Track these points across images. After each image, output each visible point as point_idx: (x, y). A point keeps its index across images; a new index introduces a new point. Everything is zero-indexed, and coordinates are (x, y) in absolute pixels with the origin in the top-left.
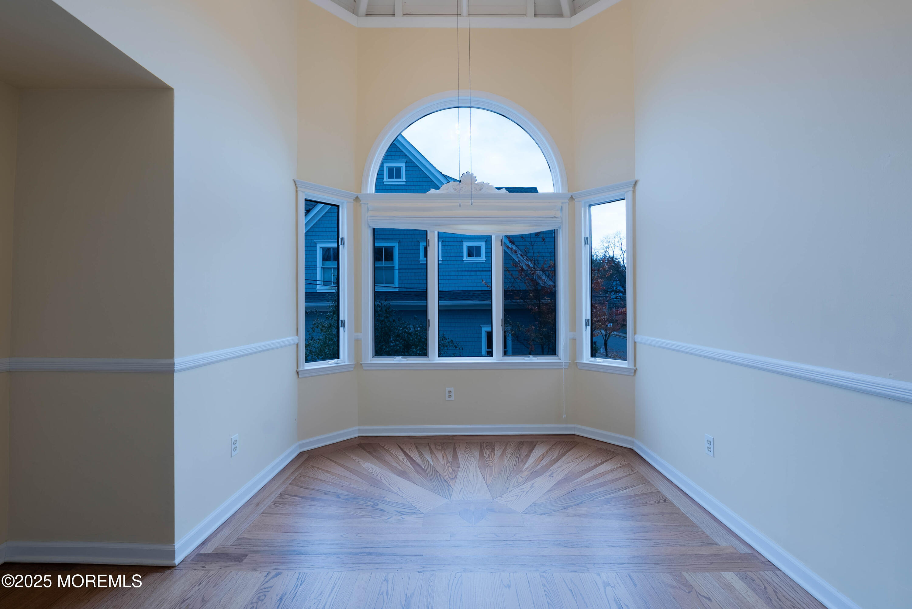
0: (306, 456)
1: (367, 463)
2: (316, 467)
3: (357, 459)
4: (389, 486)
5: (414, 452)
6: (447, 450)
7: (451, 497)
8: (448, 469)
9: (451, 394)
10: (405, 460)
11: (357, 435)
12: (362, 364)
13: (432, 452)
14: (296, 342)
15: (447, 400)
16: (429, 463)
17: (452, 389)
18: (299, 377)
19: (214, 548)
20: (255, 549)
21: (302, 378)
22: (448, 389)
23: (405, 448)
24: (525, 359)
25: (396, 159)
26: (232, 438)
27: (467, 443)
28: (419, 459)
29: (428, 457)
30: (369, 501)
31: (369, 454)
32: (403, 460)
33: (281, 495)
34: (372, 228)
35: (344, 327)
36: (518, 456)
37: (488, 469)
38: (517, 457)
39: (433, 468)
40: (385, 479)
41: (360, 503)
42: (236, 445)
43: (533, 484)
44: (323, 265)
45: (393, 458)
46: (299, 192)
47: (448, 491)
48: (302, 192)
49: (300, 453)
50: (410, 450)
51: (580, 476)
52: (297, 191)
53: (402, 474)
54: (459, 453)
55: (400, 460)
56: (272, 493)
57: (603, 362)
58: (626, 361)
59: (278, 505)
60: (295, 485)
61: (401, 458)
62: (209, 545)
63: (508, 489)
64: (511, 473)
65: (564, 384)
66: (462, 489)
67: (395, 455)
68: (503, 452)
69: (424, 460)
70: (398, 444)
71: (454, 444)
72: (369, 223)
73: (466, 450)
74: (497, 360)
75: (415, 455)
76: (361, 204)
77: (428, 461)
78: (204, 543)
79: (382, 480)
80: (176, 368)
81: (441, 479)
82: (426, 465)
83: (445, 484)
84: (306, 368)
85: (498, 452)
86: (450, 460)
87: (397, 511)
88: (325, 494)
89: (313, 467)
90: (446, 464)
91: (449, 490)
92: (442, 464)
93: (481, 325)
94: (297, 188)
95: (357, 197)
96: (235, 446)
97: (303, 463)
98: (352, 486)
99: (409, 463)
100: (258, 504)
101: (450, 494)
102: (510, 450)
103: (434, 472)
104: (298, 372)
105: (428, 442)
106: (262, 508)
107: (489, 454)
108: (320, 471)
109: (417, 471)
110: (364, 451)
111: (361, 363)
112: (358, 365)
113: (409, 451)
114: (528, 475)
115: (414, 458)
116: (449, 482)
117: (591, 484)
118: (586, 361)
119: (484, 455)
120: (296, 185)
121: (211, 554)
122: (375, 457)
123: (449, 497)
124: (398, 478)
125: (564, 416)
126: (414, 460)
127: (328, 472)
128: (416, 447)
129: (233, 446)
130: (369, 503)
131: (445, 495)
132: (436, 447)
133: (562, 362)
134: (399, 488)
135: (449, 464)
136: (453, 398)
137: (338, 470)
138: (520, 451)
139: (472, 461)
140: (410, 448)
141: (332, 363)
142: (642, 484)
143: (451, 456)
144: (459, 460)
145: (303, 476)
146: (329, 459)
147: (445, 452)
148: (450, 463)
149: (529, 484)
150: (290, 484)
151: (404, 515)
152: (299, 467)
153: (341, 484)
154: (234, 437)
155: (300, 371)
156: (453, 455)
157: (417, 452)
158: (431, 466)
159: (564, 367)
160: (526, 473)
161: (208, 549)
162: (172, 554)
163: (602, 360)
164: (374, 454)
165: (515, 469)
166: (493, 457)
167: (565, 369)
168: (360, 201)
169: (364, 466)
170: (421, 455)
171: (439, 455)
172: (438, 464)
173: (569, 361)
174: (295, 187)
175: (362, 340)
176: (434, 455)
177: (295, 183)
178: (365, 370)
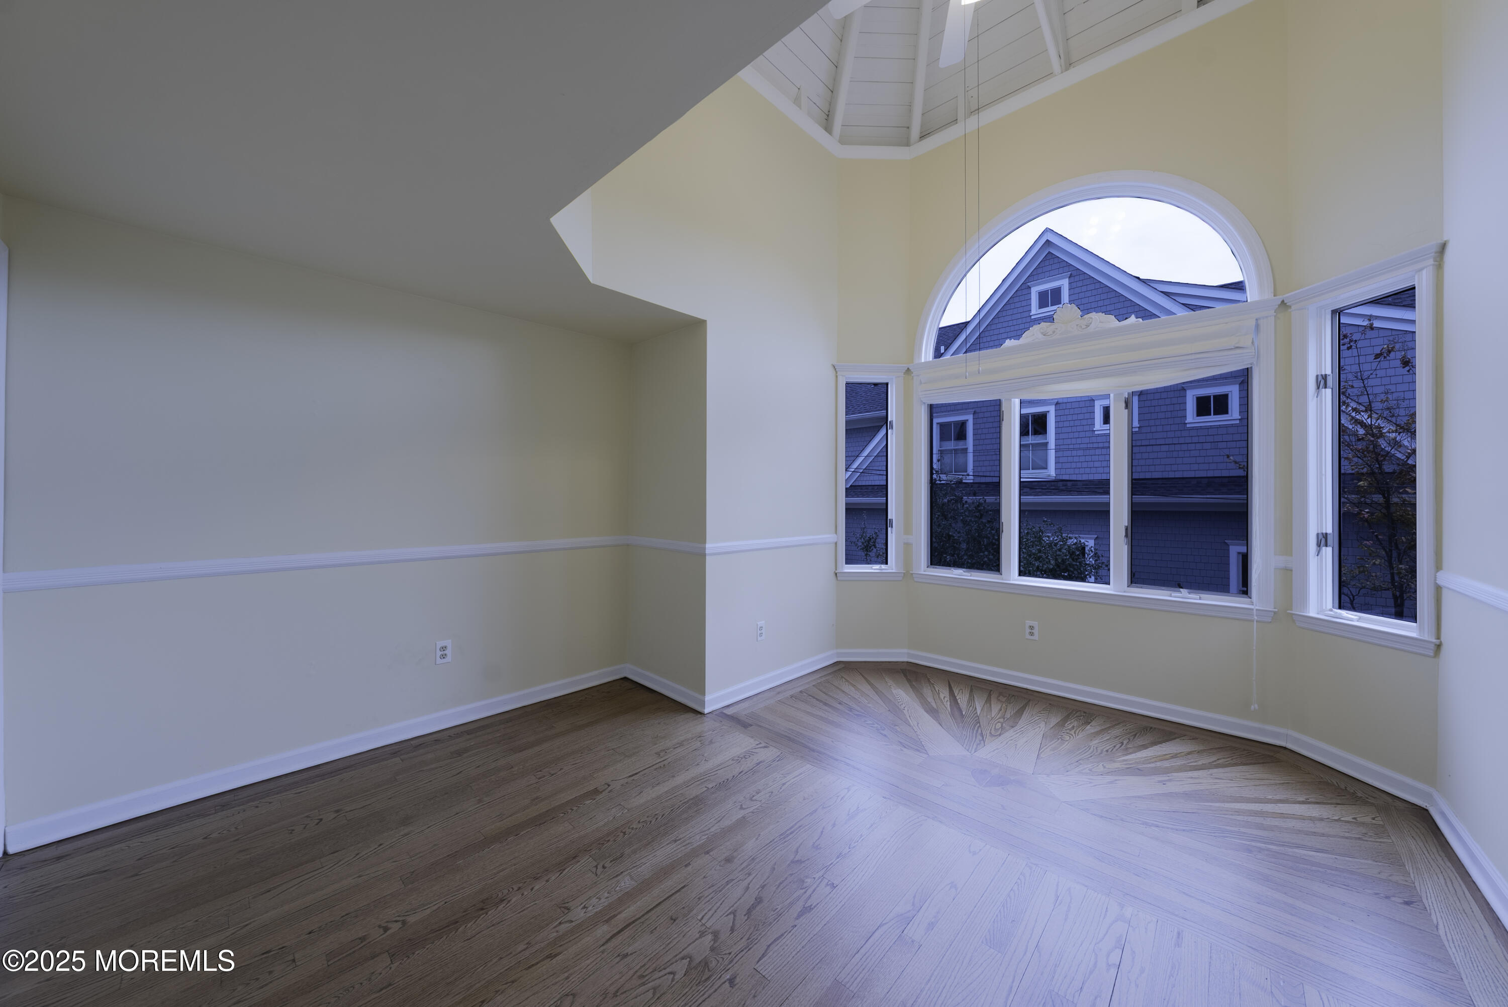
0: (842, 666)
1: (900, 690)
2: (845, 678)
3: (890, 682)
4: (909, 718)
5: (964, 695)
6: (1012, 704)
7: (975, 752)
8: (996, 725)
9: (1033, 631)
10: (947, 698)
11: (905, 659)
12: (912, 574)
13: (988, 700)
14: (836, 541)
15: (1027, 639)
16: (975, 710)
17: (1035, 624)
18: (837, 580)
19: (732, 713)
20: (759, 724)
21: (840, 580)
22: (1029, 623)
23: (956, 687)
24: (1172, 594)
25: (1052, 276)
26: (758, 623)
27: (1050, 704)
28: (965, 703)
29: (979, 705)
30: (878, 724)
31: (908, 682)
32: (944, 699)
33: (801, 692)
34: (928, 405)
35: (892, 527)
36: (1125, 742)
37: (1056, 742)
38: (1122, 743)
39: (976, 717)
40: (908, 710)
41: (867, 723)
42: (762, 631)
43: (1116, 780)
44: (940, 447)
45: (933, 693)
46: (838, 377)
47: (977, 746)
48: (842, 376)
49: (837, 662)
50: (961, 691)
51: (1224, 802)
52: (837, 376)
53: (933, 712)
54: (1028, 711)
55: (939, 697)
56: (795, 688)
57: (1359, 620)
58: (1414, 624)
59: (794, 699)
60: (817, 688)
61: (942, 696)
62: (731, 708)
63: (1067, 771)
64: (1091, 757)
65: (1254, 648)
66: (997, 749)
67: (937, 691)
68: (1100, 730)
69: (971, 706)
70: (950, 681)
71: (1030, 700)
72: (921, 399)
73: (1042, 712)
74: (1115, 591)
75: (963, 699)
76: (913, 376)
77: (976, 708)
78: (728, 706)
79: (904, 709)
80: (707, 552)
81: (977, 731)
82: (970, 711)
83: (979, 737)
84: (846, 571)
85: (1090, 729)
86: (1008, 715)
87: (900, 742)
88: (840, 703)
89: (842, 677)
90: (999, 718)
91: (978, 744)
92: (993, 716)
93: (1226, 541)
94: (836, 372)
95: (908, 368)
96: (760, 632)
97: (835, 671)
98: (869, 705)
99: (949, 703)
100: (779, 693)
101: (976, 749)
102: (1117, 731)
103: (974, 721)
104: (836, 574)
105: (990, 689)
106: (780, 697)
107: (1075, 725)
108: (847, 683)
109: (952, 715)
110: (903, 677)
111: (911, 572)
112: (907, 575)
113: (959, 692)
114: (1119, 768)
115: (959, 701)
116: (986, 737)
117: (1240, 818)
118: (1318, 614)
119: (1066, 725)
120: (835, 369)
121: (729, 715)
122: (912, 686)
123: (973, 751)
124: (925, 714)
125: (1252, 707)
126: (958, 702)
127: (854, 686)
128: (971, 691)
129: (759, 632)
130: (876, 725)
131: (969, 748)
132: (999, 697)
133: (1253, 609)
134: (918, 724)
135: (1002, 720)
136: (1036, 637)
137: (866, 688)
138: (1134, 738)
139: (1040, 727)
140: (962, 690)
141: (875, 568)
142: (1374, 861)
143: (1012, 712)
144: (1020, 720)
145: (829, 682)
146: (863, 676)
147: (1007, 706)
148: (1004, 719)
149: (1110, 778)
150: (814, 686)
151: (905, 747)
152: (830, 674)
153: (859, 700)
154: (761, 623)
155: (838, 573)
156: (1016, 712)
157: (967, 696)
158: (976, 715)
159: (1256, 618)
160: (1117, 765)
161: (729, 712)
162: (703, 704)
163: (1356, 616)
164: (914, 683)
165: (1102, 755)
166: (1079, 731)
167: (1256, 622)
168: (912, 373)
169: (894, 691)
170: (971, 700)
171: (996, 708)
172: (987, 716)
173: (1274, 608)
174: (834, 372)
175: (912, 545)
176: (988, 704)
177: (834, 367)
178: (917, 582)
